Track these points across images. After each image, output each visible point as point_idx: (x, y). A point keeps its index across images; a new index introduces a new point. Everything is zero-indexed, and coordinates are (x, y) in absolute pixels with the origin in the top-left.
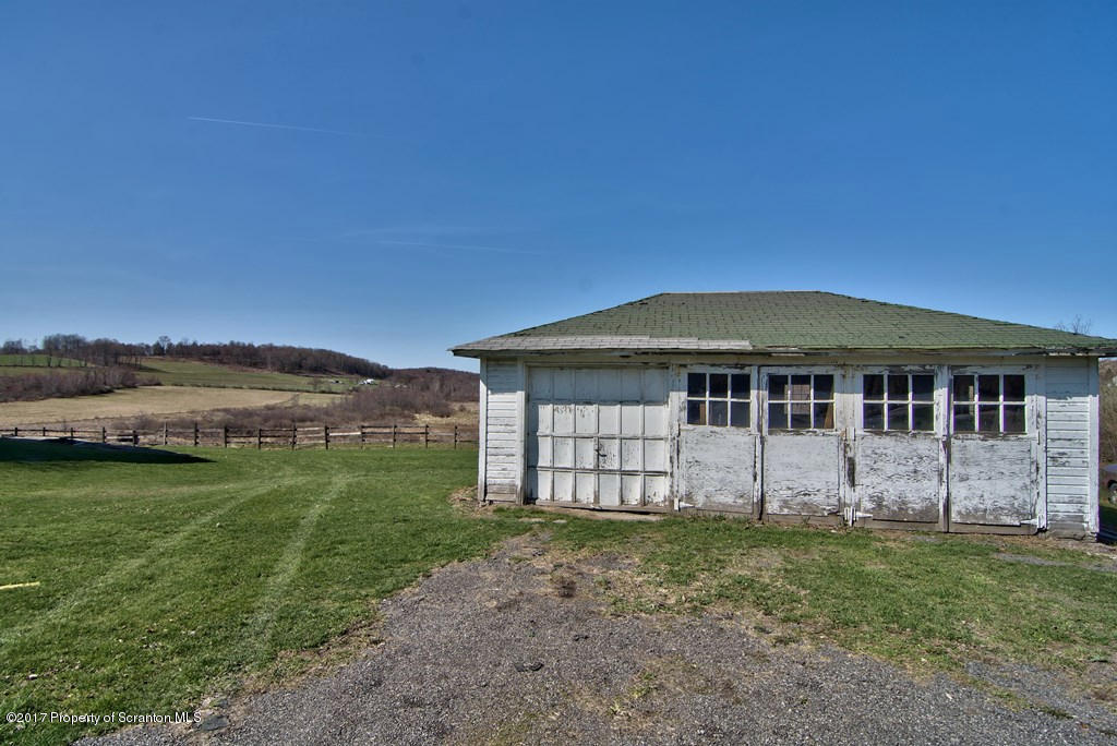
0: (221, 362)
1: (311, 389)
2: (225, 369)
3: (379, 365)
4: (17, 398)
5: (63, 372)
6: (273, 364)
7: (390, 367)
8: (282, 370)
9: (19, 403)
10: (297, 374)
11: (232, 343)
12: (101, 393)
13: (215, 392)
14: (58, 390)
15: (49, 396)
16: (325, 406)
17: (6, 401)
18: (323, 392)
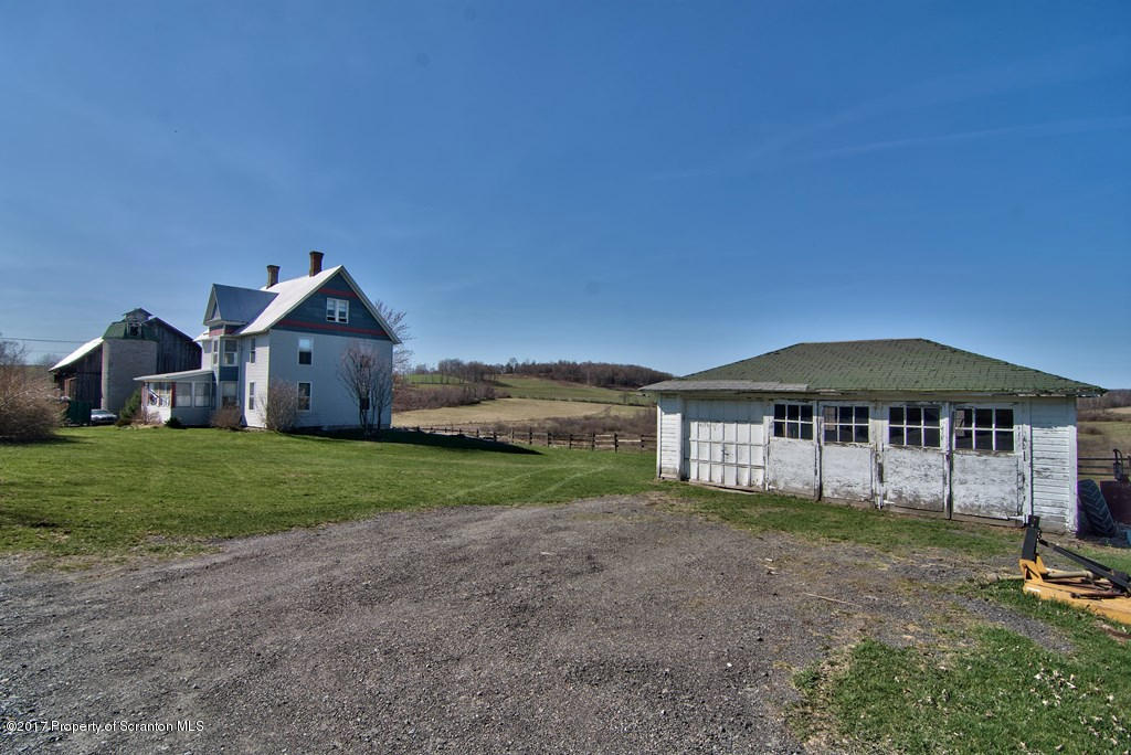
0: (553, 378)
1: (622, 401)
2: (555, 384)
4: (424, 407)
5: (450, 387)
6: (591, 379)
8: (598, 384)
10: (610, 388)
11: (560, 362)
12: (473, 403)
13: (546, 403)
14: (448, 401)
15: (442, 406)
16: (631, 417)
18: (631, 405)
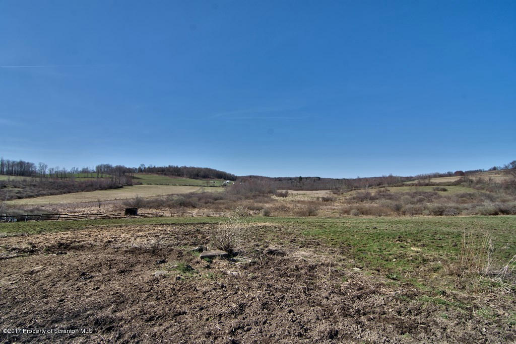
0: (165, 174)
1: (206, 185)
2: (167, 177)
3: (231, 174)
4: (82, 191)
5: (102, 179)
6: (187, 175)
7: (235, 175)
8: (190, 177)
9: (83, 193)
10: (197, 179)
11: (169, 166)
12: (118, 188)
13: (165, 187)
14: (100, 185)
15: (96, 189)
17: (78, 192)
18: (211, 186)
